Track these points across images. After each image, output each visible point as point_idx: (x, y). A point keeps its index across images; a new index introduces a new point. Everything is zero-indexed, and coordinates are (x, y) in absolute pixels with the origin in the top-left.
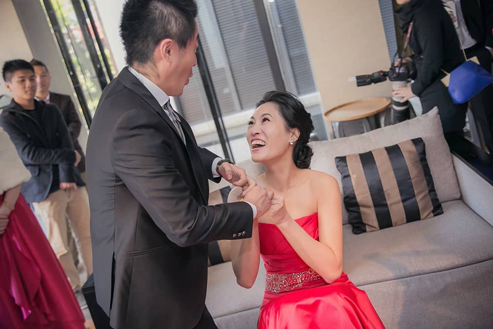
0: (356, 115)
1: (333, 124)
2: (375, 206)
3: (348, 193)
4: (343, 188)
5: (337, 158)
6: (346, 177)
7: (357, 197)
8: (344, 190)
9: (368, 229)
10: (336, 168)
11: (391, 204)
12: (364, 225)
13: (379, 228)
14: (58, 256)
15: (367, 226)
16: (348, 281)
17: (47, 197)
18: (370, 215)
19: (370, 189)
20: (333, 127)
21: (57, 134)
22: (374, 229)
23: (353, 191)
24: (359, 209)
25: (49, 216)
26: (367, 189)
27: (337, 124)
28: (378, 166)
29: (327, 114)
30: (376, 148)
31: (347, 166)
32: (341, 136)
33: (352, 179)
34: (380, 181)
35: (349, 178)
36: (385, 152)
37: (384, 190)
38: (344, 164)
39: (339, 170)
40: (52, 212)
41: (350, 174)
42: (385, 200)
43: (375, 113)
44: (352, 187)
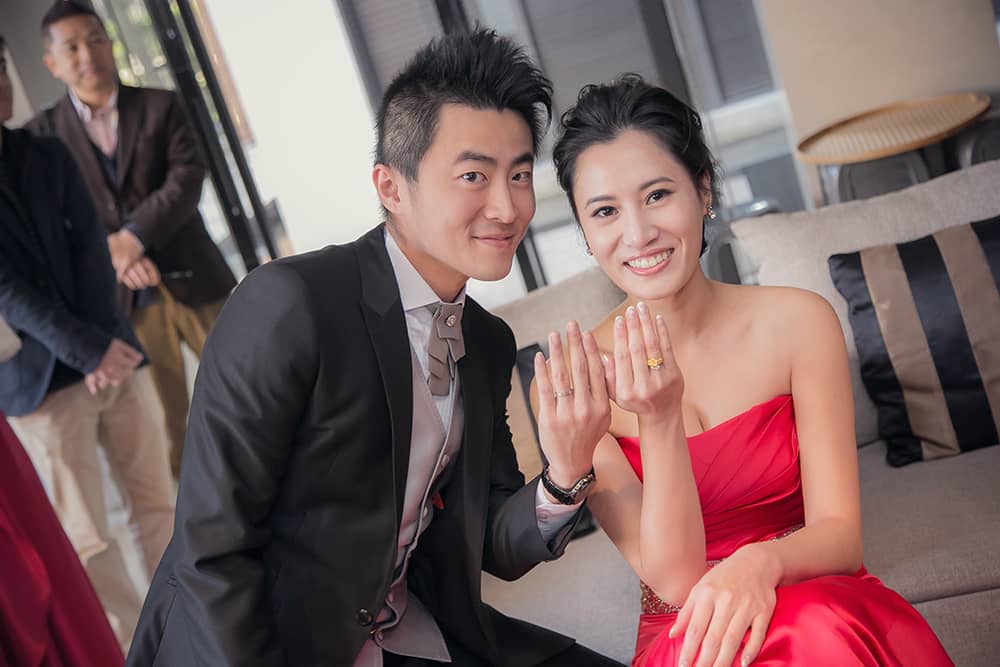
0: (887, 144)
1: (824, 175)
2: (947, 386)
3: (869, 352)
4: (856, 339)
5: (833, 257)
6: (861, 309)
7: (895, 364)
8: (857, 346)
9: (926, 451)
10: (832, 285)
11: (993, 382)
12: (918, 440)
13: (958, 450)
14: (84, 559)
15: (923, 444)
16: (866, 576)
17: (44, 399)
18: (932, 414)
19: (930, 340)
20: (822, 182)
21: (68, 224)
22: (945, 452)
23: (883, 345)
24: (902, 397)
25: (50, 453)
26: (922, 342)
27: (835, 173)
28: (951, 274)
29: (804, 145)
30: (947, 226)
31: (862, 278)
32: (844, 198)
33: (878, 314)
34: (959, 318)
35: (871, 311)
36: (972, 236)
37: (972, 342)
38: (854, 274)
39: (840, 291)
40: (57, 442)
41: (874, 301)
42: (975, 369)
43: (945, 136)
44: (880, 335)
